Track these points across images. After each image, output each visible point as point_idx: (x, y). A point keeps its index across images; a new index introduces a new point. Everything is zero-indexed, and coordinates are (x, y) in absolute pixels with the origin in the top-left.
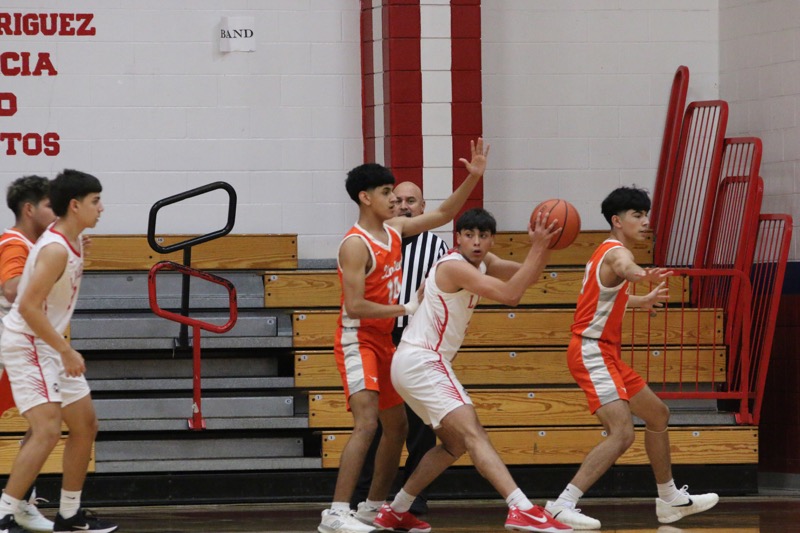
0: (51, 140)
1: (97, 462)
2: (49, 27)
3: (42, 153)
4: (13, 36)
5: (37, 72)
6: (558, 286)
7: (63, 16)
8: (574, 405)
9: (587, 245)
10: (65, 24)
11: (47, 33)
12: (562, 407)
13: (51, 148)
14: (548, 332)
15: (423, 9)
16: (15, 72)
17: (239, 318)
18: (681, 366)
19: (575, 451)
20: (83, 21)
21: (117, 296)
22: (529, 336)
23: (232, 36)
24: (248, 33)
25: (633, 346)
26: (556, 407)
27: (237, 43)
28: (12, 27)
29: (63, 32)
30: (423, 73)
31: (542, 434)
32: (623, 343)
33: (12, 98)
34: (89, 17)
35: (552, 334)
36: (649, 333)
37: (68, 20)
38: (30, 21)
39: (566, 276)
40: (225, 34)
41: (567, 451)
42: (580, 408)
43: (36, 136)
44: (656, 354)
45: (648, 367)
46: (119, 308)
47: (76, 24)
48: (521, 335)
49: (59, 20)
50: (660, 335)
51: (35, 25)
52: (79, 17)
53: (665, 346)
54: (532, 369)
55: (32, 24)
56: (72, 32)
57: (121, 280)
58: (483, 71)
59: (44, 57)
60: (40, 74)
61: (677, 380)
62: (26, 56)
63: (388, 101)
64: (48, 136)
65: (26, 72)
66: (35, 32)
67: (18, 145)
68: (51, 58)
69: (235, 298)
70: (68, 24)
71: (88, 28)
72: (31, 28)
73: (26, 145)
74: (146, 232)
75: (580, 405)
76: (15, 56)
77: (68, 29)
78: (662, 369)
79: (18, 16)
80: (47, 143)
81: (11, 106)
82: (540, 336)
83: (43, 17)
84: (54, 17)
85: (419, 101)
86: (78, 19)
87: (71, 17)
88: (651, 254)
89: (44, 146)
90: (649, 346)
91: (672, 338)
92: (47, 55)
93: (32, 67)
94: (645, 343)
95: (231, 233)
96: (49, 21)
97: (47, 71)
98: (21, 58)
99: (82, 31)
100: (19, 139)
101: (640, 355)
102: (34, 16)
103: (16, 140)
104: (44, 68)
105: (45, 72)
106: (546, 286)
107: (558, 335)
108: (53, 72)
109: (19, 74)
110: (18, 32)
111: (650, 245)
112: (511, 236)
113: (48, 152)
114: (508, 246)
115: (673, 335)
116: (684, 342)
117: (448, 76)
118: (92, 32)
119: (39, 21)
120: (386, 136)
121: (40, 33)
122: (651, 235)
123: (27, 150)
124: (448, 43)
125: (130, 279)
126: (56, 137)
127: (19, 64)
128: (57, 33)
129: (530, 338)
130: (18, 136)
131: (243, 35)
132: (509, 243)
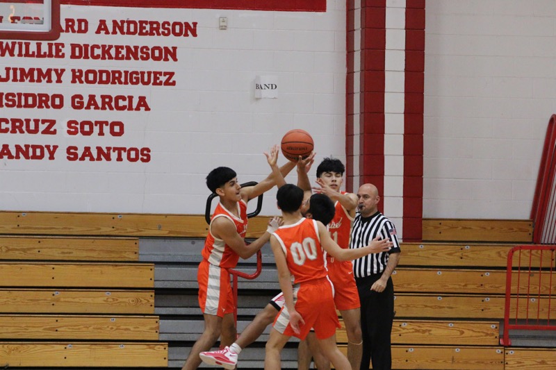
0: (145, 152)
1: (169, 360)
2: (146, 80)
3: (139, 161)
4: (123, 85)
5: (138, 109)
6: (471, 255)
7: (155, 73)
8: (479, 332)
9: (489, 228)
10: (156, 78)
11: (144, 83)
12: (471, 333)
13: (145, 158)
14: (463, 284)
15: (387, 74)
16: (123, 108)
17: (262, 270)
18: (549, 308)
19: (479, 362)
20: (168, 76)
21: (185, 254)
22: (451, 286)
23: (263, 87)
24: (274, 87)
25: (518, 295)
26: (467, 333)
27: (266, 93)
28: (123, 79)
29: (155, 83)
30: (386, 115)
31: (457, 350)
32: (512, 293)
33: (121, 125)
34: (172, 74)
35: (466, 285)
36: (529, 287)
37: (158, 76)
38: (134, 75)
39: (475, 248)
40: (258, 87)
41: (473, 362)
42: (482, 334)
43: (136, 150)
44: (533, 300)
45: (527, 308)
46: (186, 261)
47: (163, 79)
48: (445, 286)
49: (152, 75)
50: (536, 288)
51: (137, 79)
52: (166, 74)
53: (539, 296)
54: (451, 308)
55: (135, 78)
56: (160, 84)
57: (187, 243)
58: (425, 114)
59: (142, 99)
60: (139, 110)
61: (547, 318)
62: (131, 98)
63: (363, 132)
64: (143, 150)
65: (130, 108)
66: (137, 83)
67: (124, 155)
68: (146, 100)
69: (261, 257)
70: (158, 78)
71: (171, 81)
72: (134, 80)
73: (129, 155)
74: (204, 213)
75: (482, 332)
76: (124, 98)
77: (158, 81)
78: (537, 310)
79: (126, 72)
80: (143, 154)
81: (120, 130)
82: (457, 287)
83: (143, 73)
84: (149, 73)
85: (382, 133)
86: (165, 75)
87: (160, 73)
88: (531, 236)
89: (140, 156)
90: (528, 295)
91: (544, 290)
92: (144, 98)
93: (135, 105)
94: (527, 293)
95: (259, 215)
96: (146, 76)
97: (144, 108)
98: (127, 99)
99: (167, 83)
100: (125, 151)
101: (523, 301)
102: (136, 73)
103: (122, 152)
104: (142, 106)
105: (143, 109)
106: (462, 254)
107: (469, 287)
108: (147, 109)
109: (126, 110)
110: (126, 83)
111: (531, 230)
112: (440, 221)
113: (143, 160)
114: (438, 228)
115: (545, 289)
116: (552, 293)
117: (402, 117)
118: (174, 83)
119: (140, 76)
120: (361, 155)
121: (140, 84)
122: (531, 223)
123: (129, 158)
124: (403, 96)
125: (193, 243)
126: (148, 150)
127: (126, 103)
128: (151, 84)
129: (451, 287)
130: (124, 149)
131: (270, 87)
132: (439, 226)
